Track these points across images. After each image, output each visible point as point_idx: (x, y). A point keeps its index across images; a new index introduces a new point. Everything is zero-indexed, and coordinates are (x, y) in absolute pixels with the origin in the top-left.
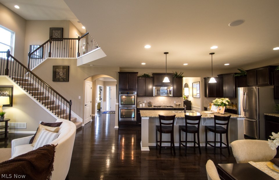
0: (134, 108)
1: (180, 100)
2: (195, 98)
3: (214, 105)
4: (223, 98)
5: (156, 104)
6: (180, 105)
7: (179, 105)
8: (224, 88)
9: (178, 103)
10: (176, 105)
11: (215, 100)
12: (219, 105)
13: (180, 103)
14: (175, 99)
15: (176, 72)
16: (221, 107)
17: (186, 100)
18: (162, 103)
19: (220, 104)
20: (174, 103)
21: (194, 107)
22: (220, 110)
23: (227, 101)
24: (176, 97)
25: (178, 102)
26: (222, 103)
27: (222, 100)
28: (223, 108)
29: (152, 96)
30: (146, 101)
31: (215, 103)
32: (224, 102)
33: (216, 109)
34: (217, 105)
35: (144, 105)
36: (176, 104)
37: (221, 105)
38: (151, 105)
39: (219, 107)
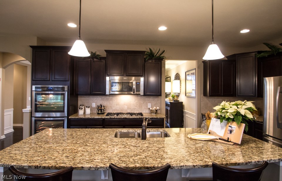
0: (63, 119)
1: (160, 102)
2: (188, 97)
3: (218, 117)
4: (239, 102)
5: (114, 108)
6: (159, 112)
7: (157, 111)
8: (238, 81)
9: (154, 108)
10: (151, 112)
11: (220, 107)
12: (228, 119)
13: (158, 108)
14: (150, 99)
15: (150, 49)
16: (234, 125)
17: (175, 101)
18: (126, 107)
19: (232, 117)
20: (149, 107)
21: (188, 113)
22: (231, 132)
23: (249, 109)
24: (152, 97)
25: (155, 105)
26: (238, 114)
27: (237, 105)
28: (239, 127)
29: (104, 94)
30: (96, 103)
31: (219, 114)
32: (243, 112)
33: (222, 128)
34: (224, 117)
35: (88, 111)
36: (151, 109)
37: (233, 120)
38: (101, 111)
39: (230, 125)
